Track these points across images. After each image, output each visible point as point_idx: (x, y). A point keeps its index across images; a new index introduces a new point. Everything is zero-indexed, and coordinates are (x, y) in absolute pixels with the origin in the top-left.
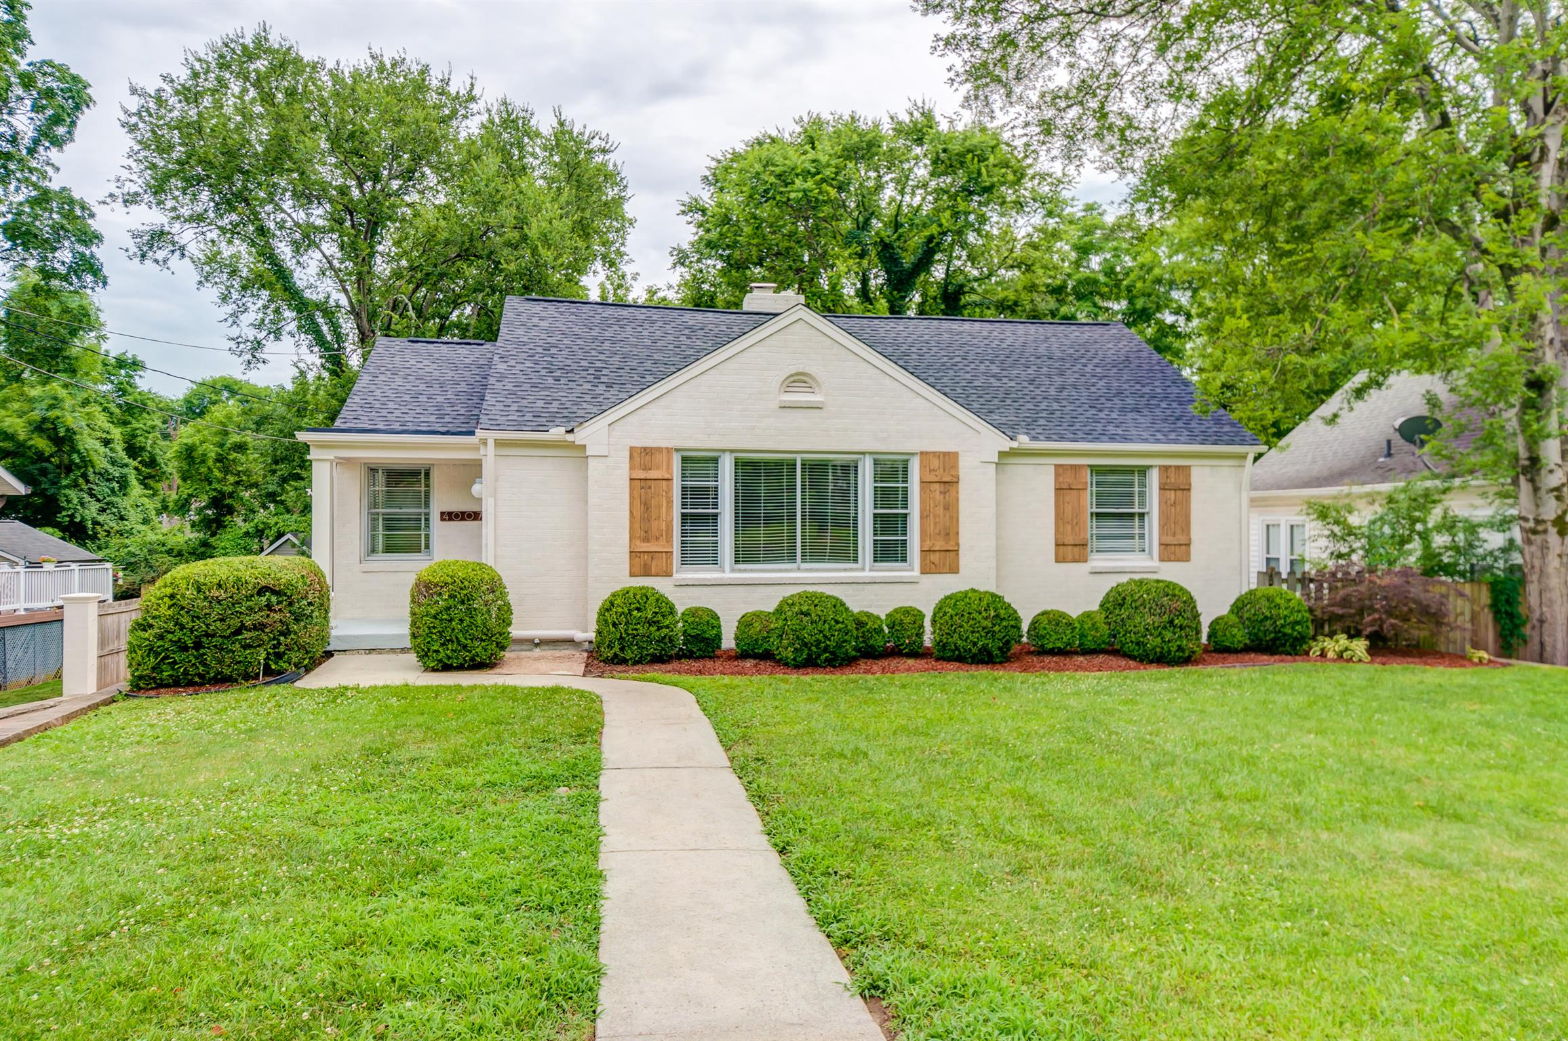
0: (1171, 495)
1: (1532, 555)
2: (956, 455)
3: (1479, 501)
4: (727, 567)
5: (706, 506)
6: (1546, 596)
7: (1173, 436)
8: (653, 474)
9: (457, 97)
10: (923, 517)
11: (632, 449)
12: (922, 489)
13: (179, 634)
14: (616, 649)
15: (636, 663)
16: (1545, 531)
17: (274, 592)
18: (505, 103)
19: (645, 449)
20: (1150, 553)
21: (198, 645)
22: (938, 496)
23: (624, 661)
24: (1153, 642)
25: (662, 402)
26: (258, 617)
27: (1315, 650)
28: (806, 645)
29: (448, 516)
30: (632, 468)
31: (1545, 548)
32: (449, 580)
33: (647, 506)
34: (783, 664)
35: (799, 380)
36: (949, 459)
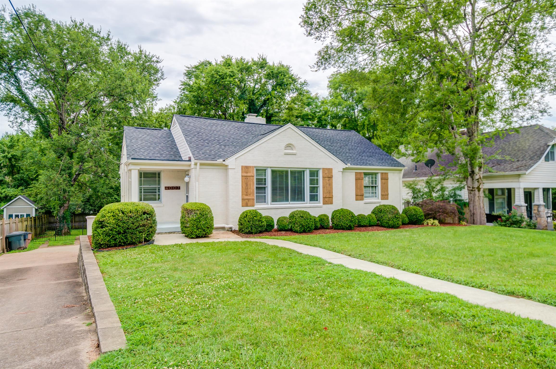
0: (384, 181)
1: (471, 197)
2: (332, 169)
3: (453, 182)
4: (269, 203)
5: (262, 184)
6: (475, 207)
7: (384, 164)
8: (249, 174)
9: (103, 38)
10: (324, 187)
11: (242, 166)
12: (323, 179)
13: (118, 229)
14: (250, 229)
15: (256, 233)
16: (475, 190)
17: (148, 214)
18: (118, 42)
19: (246, 166)
20: (378, 198)
21: (125, 232)
22: (328, 182)
23: (252, 233)
24: (391, 222)
25: (251, 152)
26: (144, 222)
27: (425, 223)
28: (303, 226)
29: (167, 188)
30: (242, 173)
31: (474, 195)
32: (199, 209)
33: (247, 185)
34: (296, 232)
35: (289, 146)
36: (330, 170)
